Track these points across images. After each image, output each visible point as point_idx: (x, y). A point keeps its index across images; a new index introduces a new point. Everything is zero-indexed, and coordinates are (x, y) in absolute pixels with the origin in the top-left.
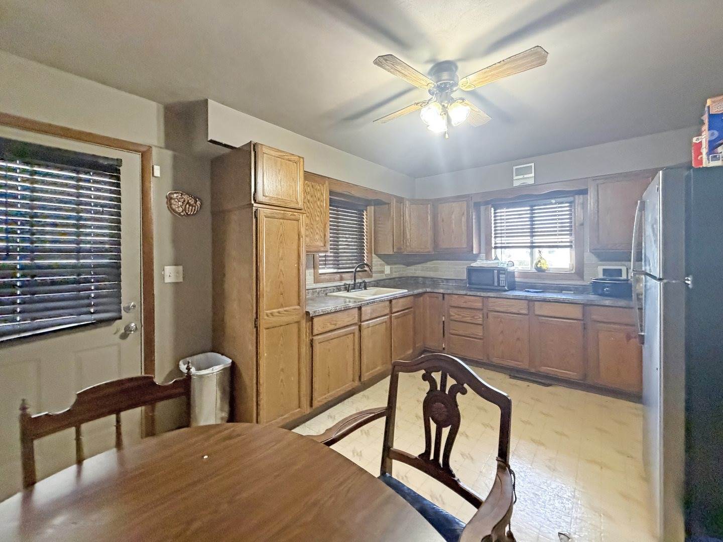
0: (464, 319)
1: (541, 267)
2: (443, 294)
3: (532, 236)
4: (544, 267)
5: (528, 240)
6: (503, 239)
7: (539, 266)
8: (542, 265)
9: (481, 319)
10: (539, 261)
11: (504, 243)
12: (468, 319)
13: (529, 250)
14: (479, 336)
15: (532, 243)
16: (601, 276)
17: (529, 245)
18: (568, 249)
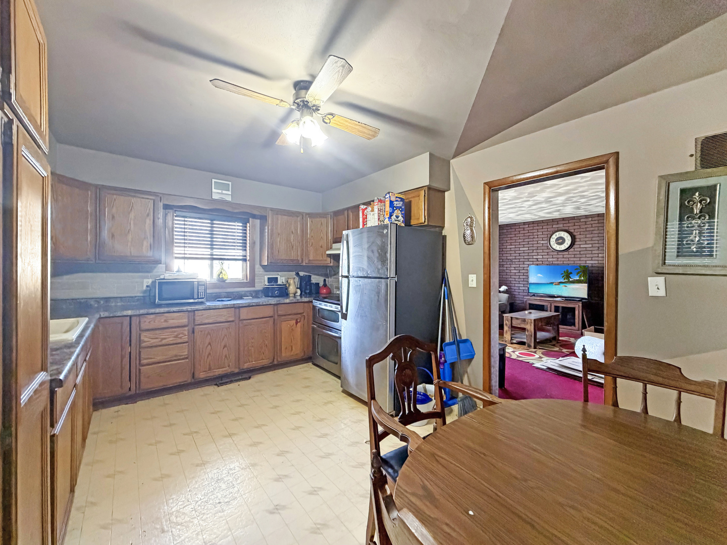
0: (164, 342)
1: (222, 277)
2: (131, 317)
3: (212, 249)
4: (225, 278)
5: (208, 251)
6: (186, 249)
7: (221, 277)
8: (224, 276)
9: (187, 337)
10: (221, 273)
11: (186, 254)
12: (170, 340)
13: (208, 262)
14: (182, 355)
15: (212, 255)
16: (266, 283)
17: (209, 257)
18: (241, 262)
